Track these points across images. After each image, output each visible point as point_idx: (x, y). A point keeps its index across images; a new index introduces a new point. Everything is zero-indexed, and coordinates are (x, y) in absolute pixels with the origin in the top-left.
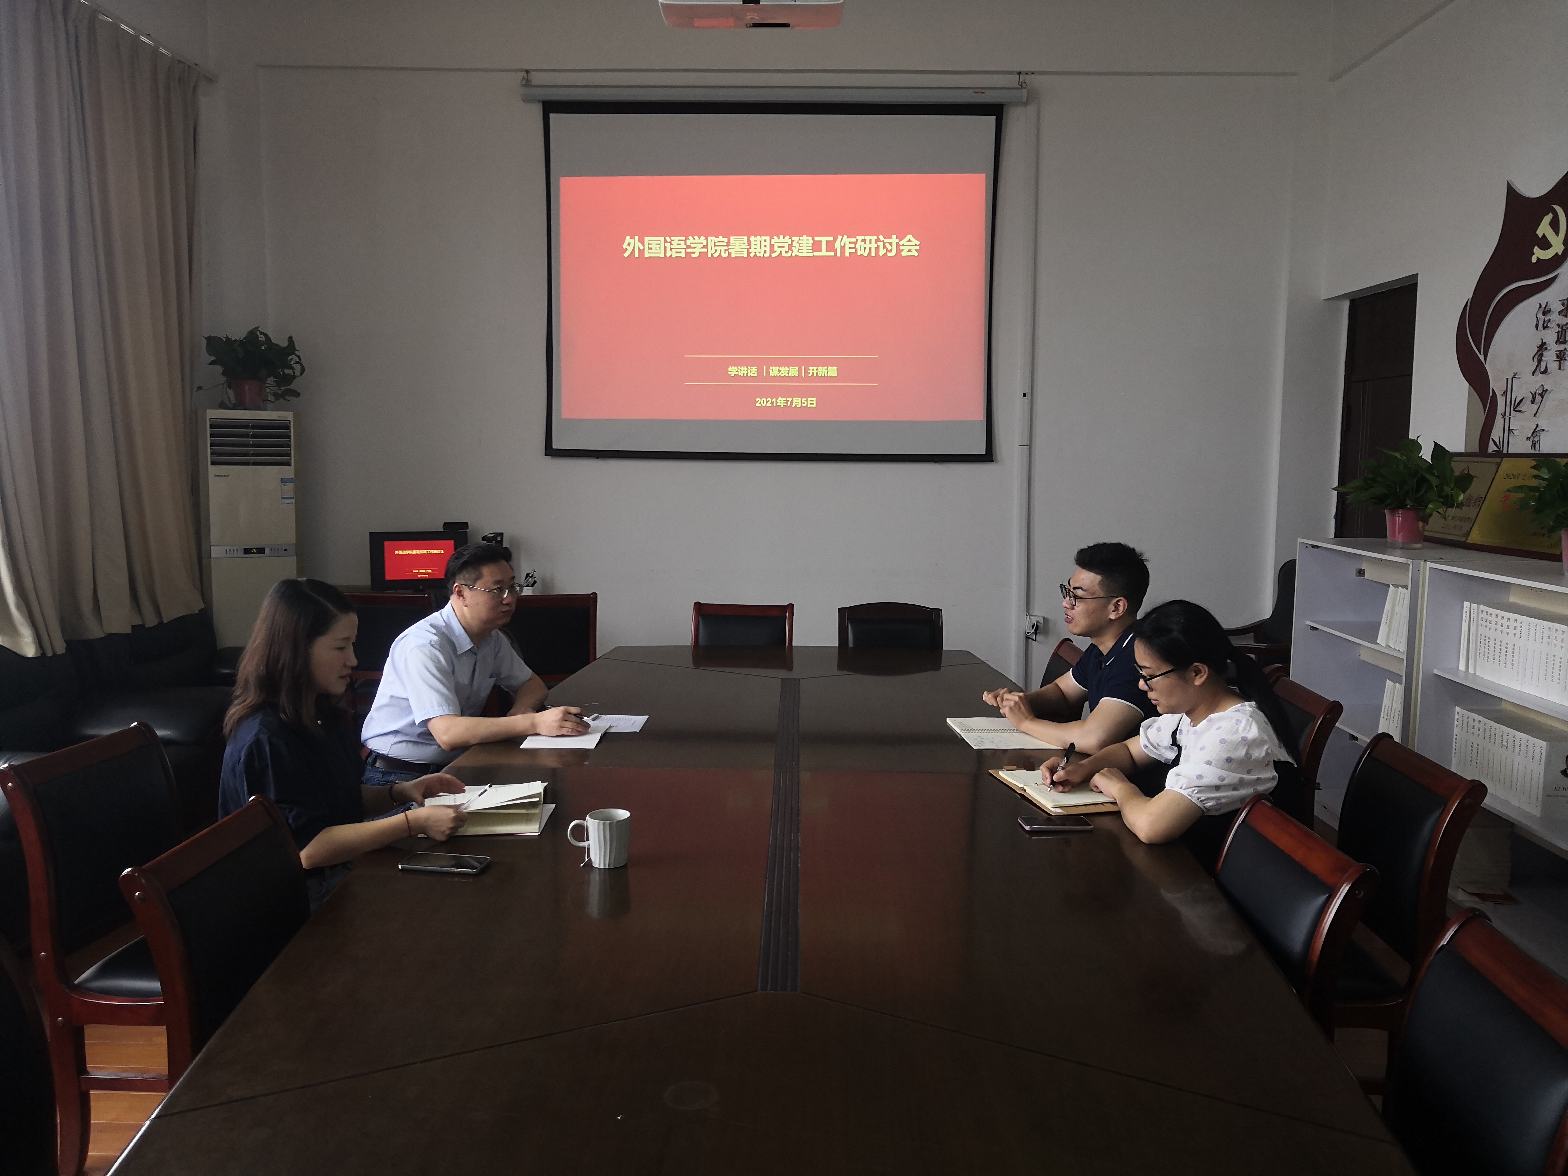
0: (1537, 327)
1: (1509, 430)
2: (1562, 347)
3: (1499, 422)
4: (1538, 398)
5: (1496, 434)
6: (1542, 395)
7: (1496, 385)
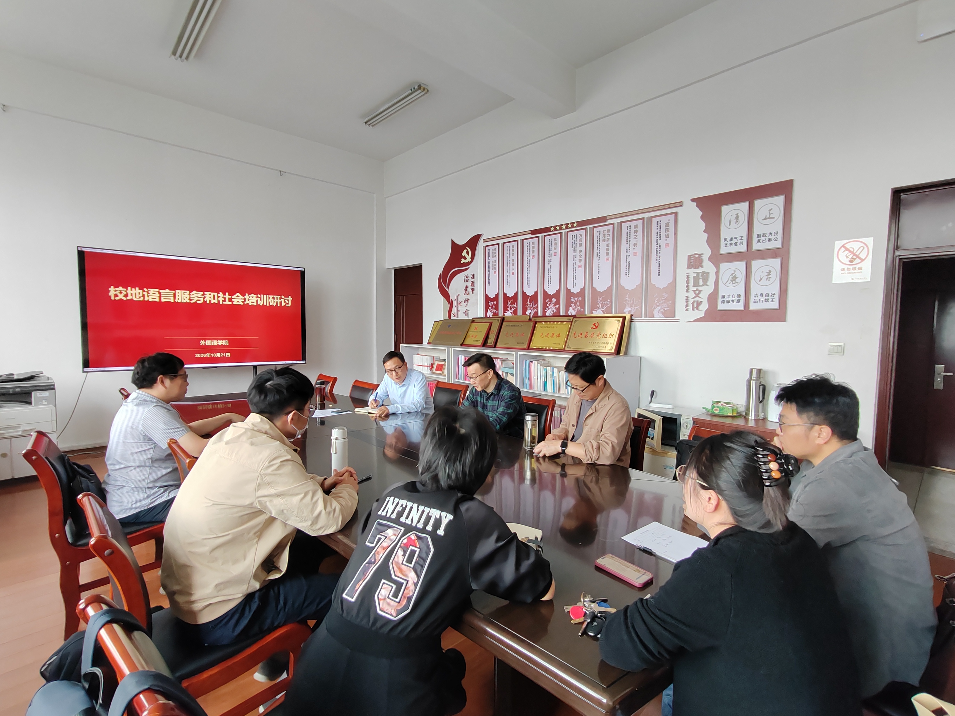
0: (464, 281)
1: (458, 311)
2: (473, 287)
3: (454, 308)
4: (466, 302)
5: (454, 311)
6: (467, 301)
7: (452, 297)
